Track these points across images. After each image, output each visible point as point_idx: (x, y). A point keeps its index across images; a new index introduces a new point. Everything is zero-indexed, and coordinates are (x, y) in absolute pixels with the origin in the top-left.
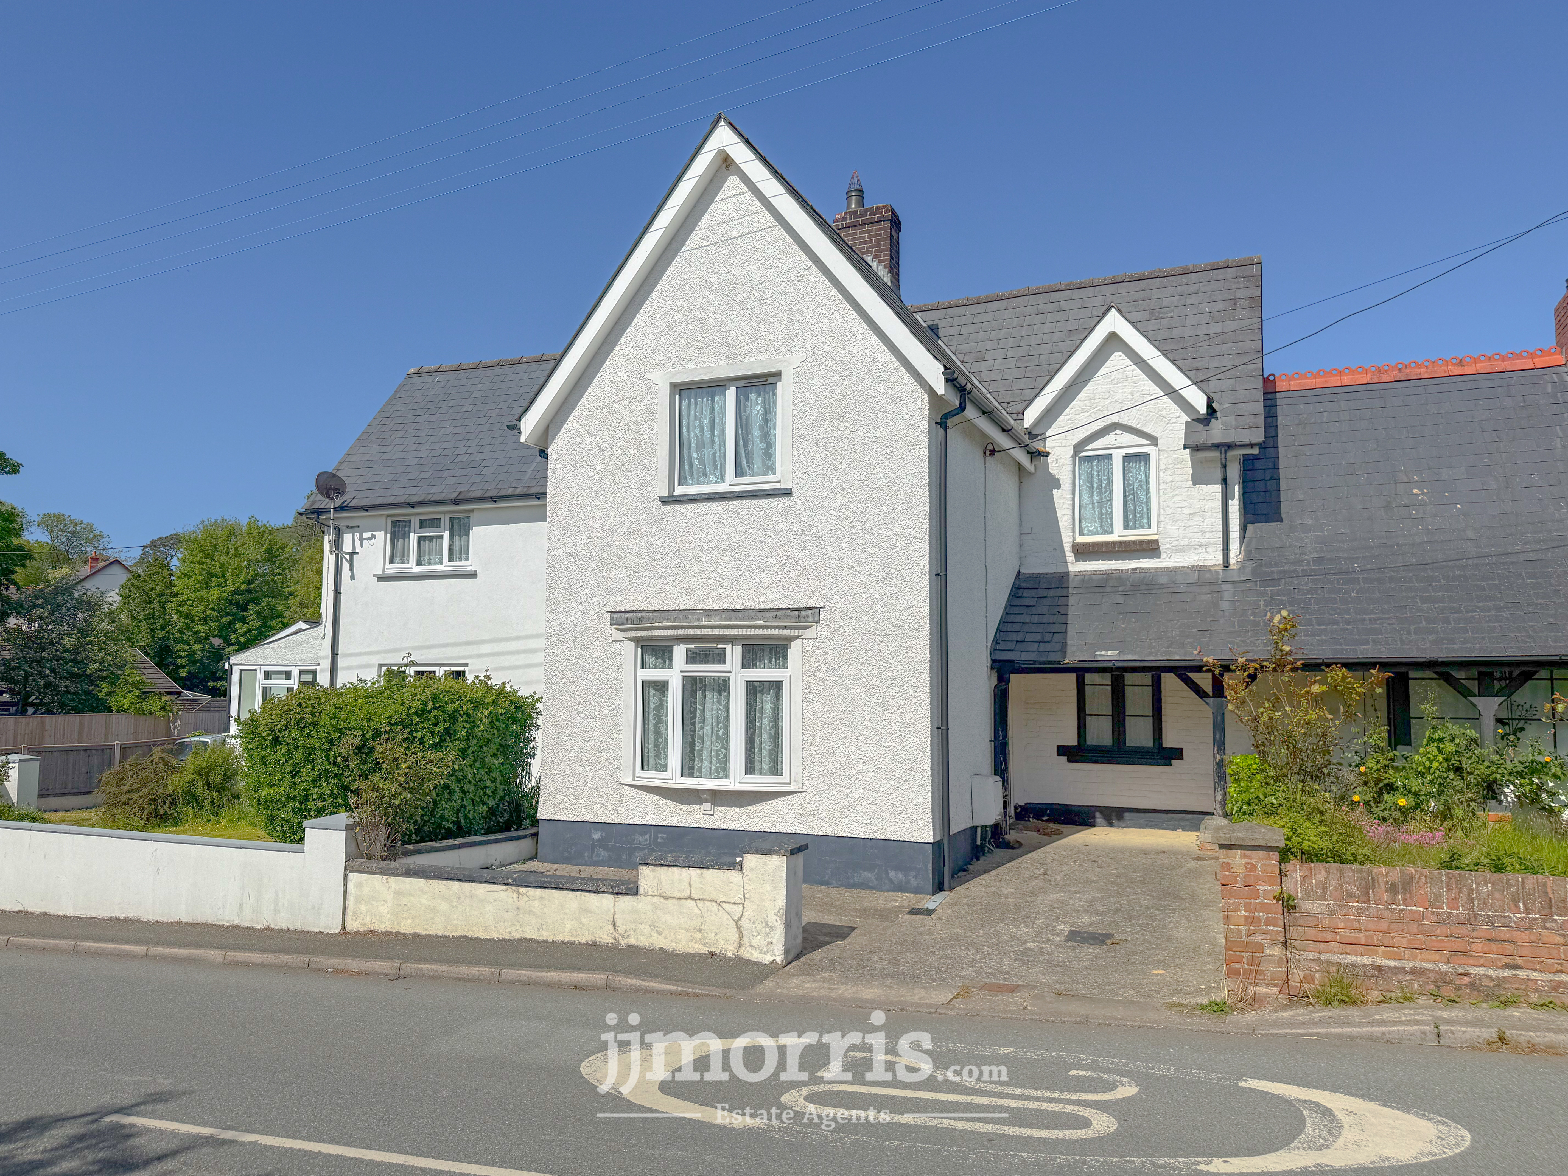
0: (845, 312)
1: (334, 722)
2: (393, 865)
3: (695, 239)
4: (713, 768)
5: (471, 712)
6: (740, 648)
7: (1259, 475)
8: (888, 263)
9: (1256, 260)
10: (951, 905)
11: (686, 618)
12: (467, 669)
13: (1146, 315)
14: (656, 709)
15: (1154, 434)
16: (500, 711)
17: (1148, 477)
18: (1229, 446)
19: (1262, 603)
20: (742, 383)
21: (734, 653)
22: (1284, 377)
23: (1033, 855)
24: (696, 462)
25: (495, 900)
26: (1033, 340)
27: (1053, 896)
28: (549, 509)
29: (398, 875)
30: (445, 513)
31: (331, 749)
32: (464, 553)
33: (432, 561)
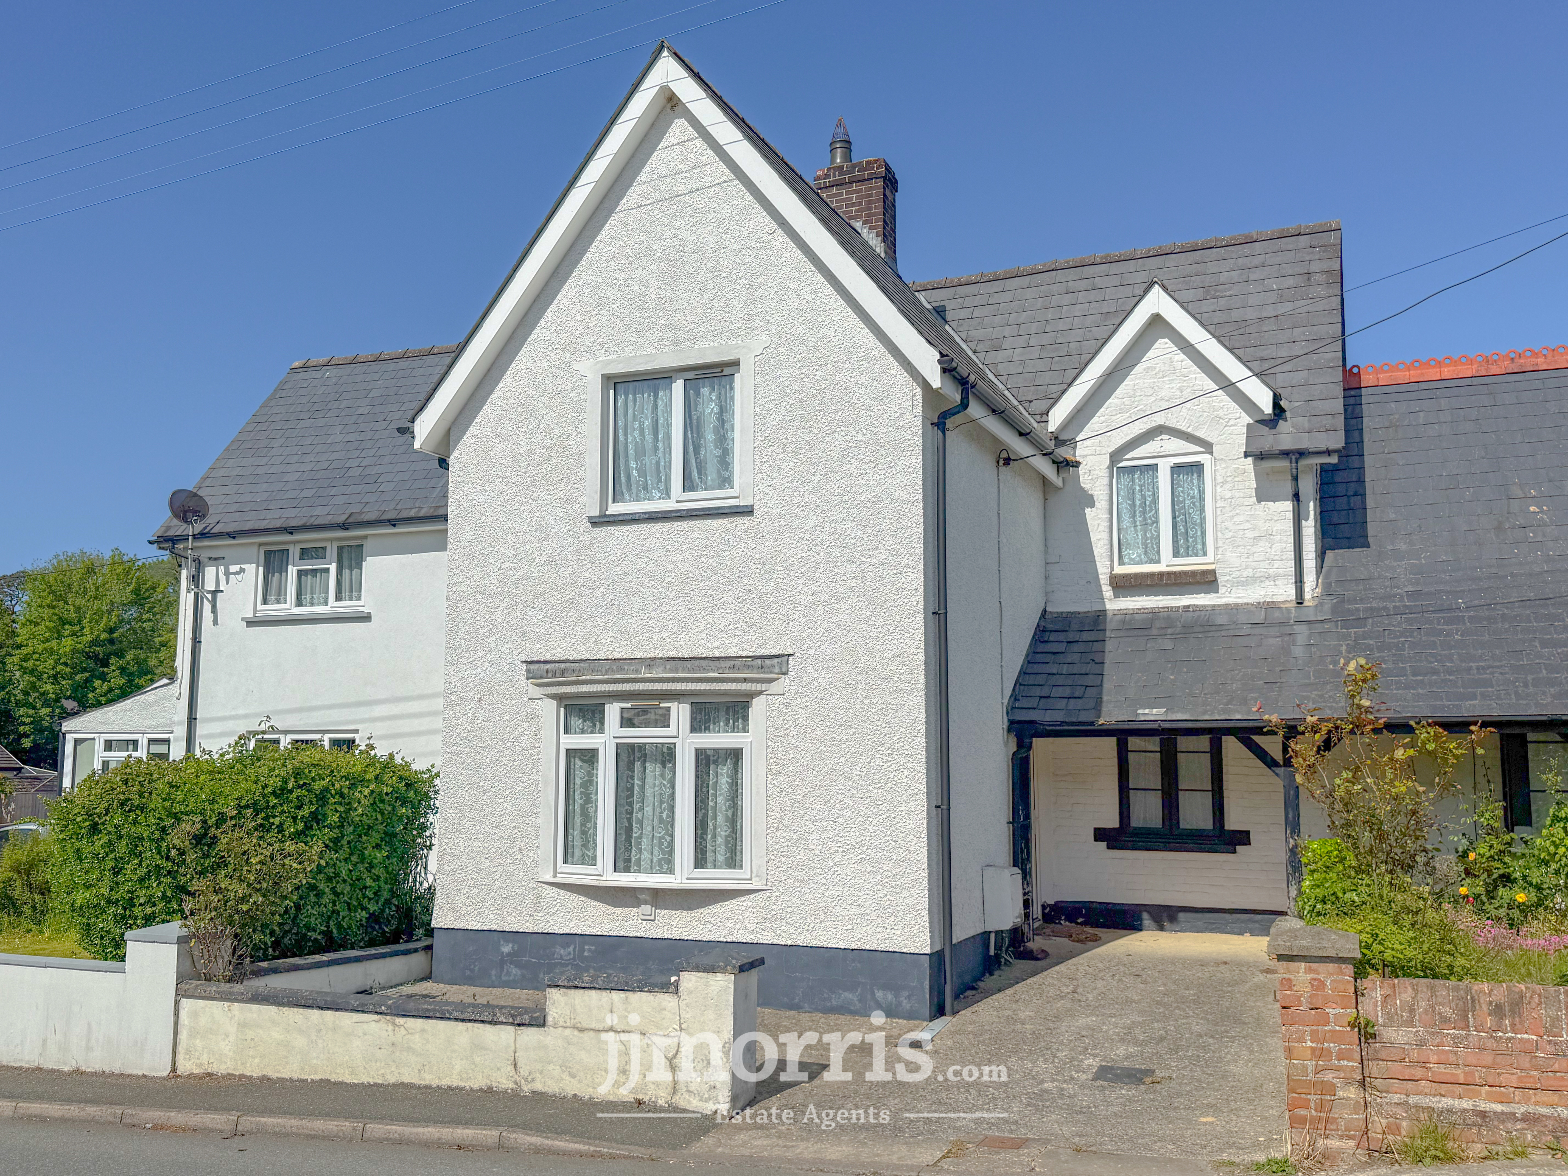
0: (819, 286)
1: (167, 804)
2: (237, 988)
3: (633, 196)
4: (655, 860)
5: (346, 791)
6: (687, 707)
7: (1341, 489)
8: (880, 229)
9: (1334, 226)
10: (953, 1034)
11: (621, 670)
12: (357, 736)
13: (1200, 293)
14: (583, 785)
15: (1209, 439)
16: (385, 789)
17: (1201, 492)
18: (1302, 454)
19: (1344, 648)
20: (691, 375)
21: (680, 713)
22: (1370, 369)
23: (1061, 968)
24: (635, 473)
25: (365, 1034)
26: (1061, 325)
27: (1082, 1021)
28: (450, 532)
29: (242, 1001)
30: (331, 540)
31: (163, 839)
32: (355, 591)
33: (315, 601)
